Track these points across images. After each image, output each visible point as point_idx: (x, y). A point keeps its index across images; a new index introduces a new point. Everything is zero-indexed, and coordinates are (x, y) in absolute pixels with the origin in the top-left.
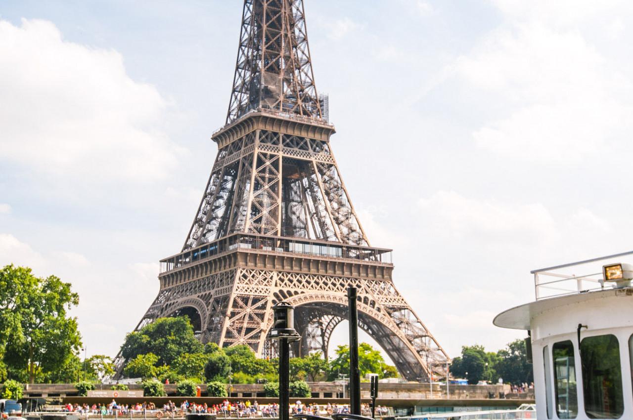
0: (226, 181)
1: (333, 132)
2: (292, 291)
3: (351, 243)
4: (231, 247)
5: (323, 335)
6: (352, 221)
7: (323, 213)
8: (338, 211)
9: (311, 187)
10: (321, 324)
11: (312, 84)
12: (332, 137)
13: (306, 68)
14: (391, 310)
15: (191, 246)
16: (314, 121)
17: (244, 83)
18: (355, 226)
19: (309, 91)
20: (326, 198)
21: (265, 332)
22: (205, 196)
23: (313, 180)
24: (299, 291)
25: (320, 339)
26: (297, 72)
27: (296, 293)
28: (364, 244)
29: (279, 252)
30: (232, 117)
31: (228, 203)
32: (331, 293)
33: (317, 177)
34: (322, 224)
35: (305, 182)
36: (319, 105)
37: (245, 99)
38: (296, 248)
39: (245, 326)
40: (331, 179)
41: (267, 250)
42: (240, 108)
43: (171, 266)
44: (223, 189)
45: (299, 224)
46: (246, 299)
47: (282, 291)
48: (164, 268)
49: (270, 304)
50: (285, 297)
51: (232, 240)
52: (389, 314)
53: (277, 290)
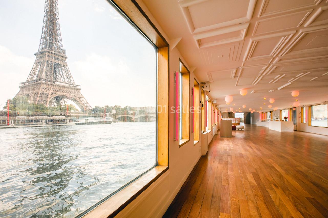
0: (38, 66)
1: (67, 58)
2: (56, 92)
3: (71, 83)
4: (39, 81)
5: (64, 103)
6: (71, 79)
7: (64, 76)
8: (68, 76)
9: (61, 70)
10: (64, 100)
11: (62, 46)
12: (67, 59)
13: (60, 42)
14: (80, 98)
15: (28, 80)
16: (62, 54)
17: (43, 42)
18: (72, 80)
19: (61, 47)
20: (65, 73)
21: (49, 101)
22: (33, 69)
23: (62, 68)
24: (58, 93)
25: (64, 104)
26: (58, 42)
27: (57, 93)
28: (74, 84)
29: (53, 83)
30: (40, 50)
31: (39, 71)
32: (66, 94)
33: (63, 68)
34: (64, 79)
35: (60, 69)
36: (64, 51)
37: (43, 46)
38: (57, 83)
39: (43, 99)
40: (66, 69)
41: (49, 83)
42: (42, 48)
43: (23, 84)
44: (38, 68)
45: (58, 78)
46: (43, 93)
47: (53, 92)
48: (21, 85)
49: (50, 95)
50: (54, 94)
51: (40, 80)
52: (80, 99)
53: (52, 92)
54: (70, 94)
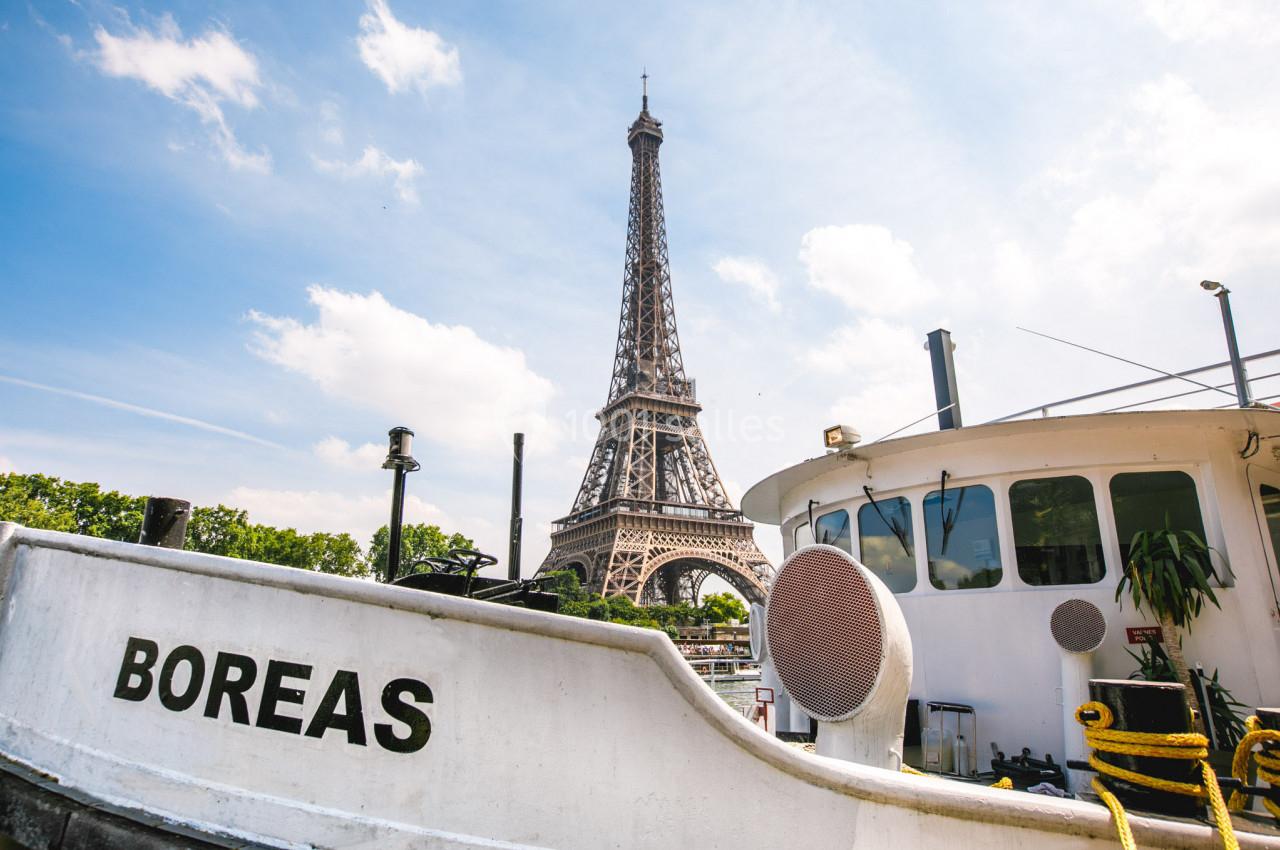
0: (608, 453)
1: (700, 410)
2: (665, 548)
3: (717, 506)
4: (612, 510)
5: (693, 587)
6: (717, 487)
7: (692, 480)
8: (704, 478)
9: (681, 458)
10: (691, 577)
11: (681, 369)
12: (699, 415)
13: (675, 355)
14: (752, 565)
15: (578, 509)
16: (682, 400)
17: (623, 369)
18: (720, 491)
19: (679, 375)
20: (694, 467)
21: (641, 583)
22: (590, 466)
23: (683, 452)
24: (671, 548)
25: (690, 590)
26: (668, 359)
27: (669, 550)
28: (728, 507)
29: (654, 514)
30: (612, 398)
31: (610, 472)
32: (699, 550)
33: (686, 449)
34: (691, 490)
35: (676, 453)
36: (688, 387)
37: (623, 382)
38: (669, 511)
39: (624, 578)
40: (699, 450)
41: (643, 512)
42: (620, 390)
43: (562, 526)
44: (605, 460)
45: (671, 490)
46: (625, 555)
47: (656, 548)
48: (555, 529)
49: (646, 559)
50: (659, 553)
51: (614, 504)
52: (751, 568)
53: (652, 547)
54: (715, 550)
